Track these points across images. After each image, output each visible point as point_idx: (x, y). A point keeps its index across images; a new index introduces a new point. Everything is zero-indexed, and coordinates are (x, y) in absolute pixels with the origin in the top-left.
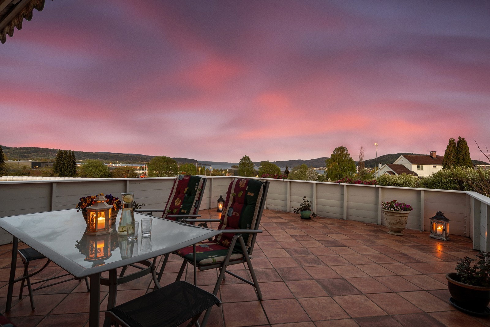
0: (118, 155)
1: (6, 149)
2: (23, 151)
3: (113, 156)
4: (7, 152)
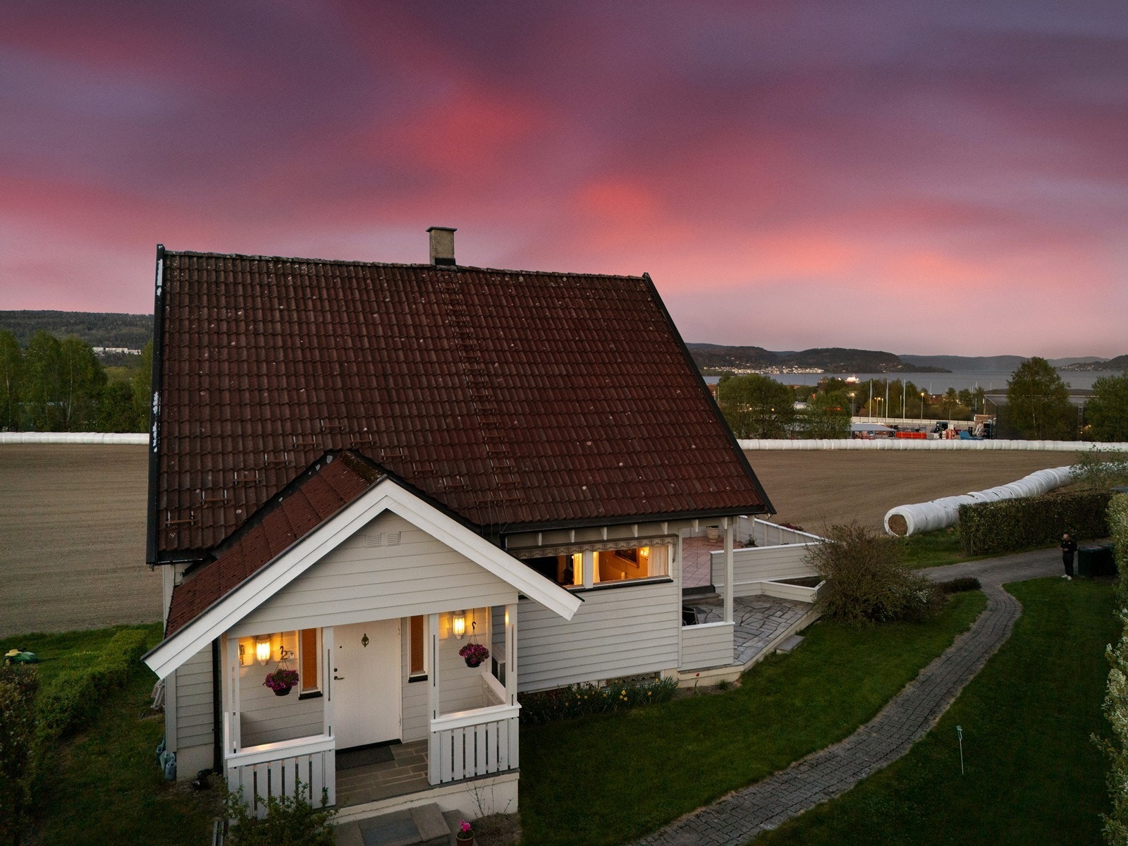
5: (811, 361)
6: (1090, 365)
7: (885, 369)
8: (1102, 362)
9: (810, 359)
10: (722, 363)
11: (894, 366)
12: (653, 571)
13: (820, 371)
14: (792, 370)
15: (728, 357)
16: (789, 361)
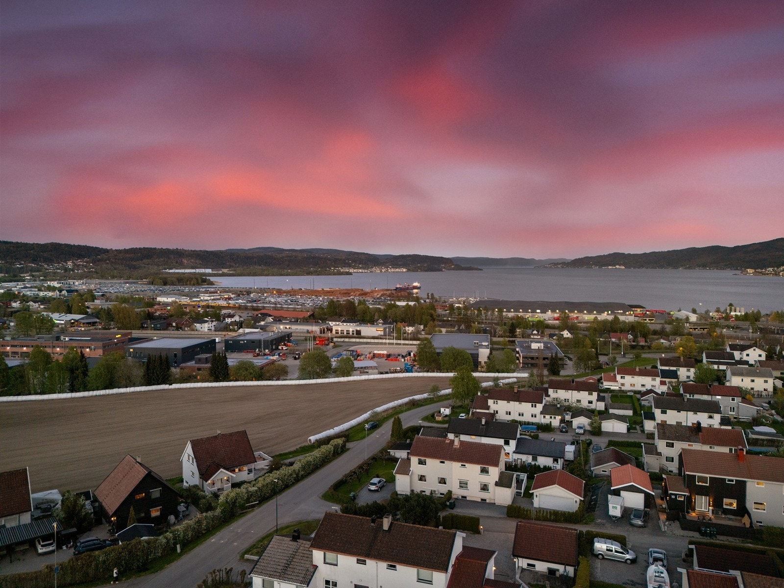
0: (290, 257)
1: (103, 253)
2: (130, 255)
3: (282, 258)
4: (106, 260)
5: (400, 263)
6: (560, 264)
7: (444, 268)
8: (566, 262)
9: (399, 261)
10: (343, 265)
11: (449, 266)
12: (244, 469)
13: (404, 270)
14: (388, 270)
15: (347, 261)
16: (386, 263)
